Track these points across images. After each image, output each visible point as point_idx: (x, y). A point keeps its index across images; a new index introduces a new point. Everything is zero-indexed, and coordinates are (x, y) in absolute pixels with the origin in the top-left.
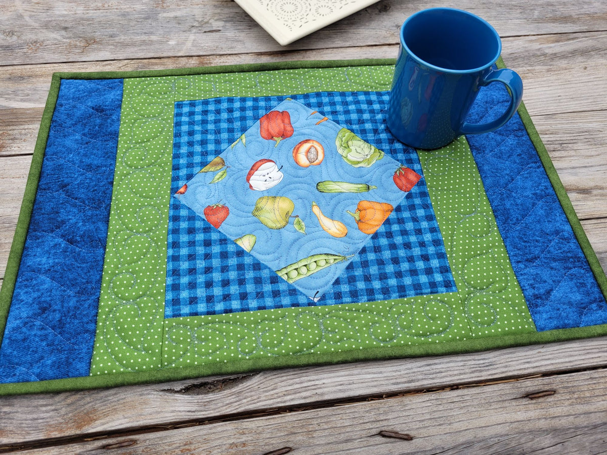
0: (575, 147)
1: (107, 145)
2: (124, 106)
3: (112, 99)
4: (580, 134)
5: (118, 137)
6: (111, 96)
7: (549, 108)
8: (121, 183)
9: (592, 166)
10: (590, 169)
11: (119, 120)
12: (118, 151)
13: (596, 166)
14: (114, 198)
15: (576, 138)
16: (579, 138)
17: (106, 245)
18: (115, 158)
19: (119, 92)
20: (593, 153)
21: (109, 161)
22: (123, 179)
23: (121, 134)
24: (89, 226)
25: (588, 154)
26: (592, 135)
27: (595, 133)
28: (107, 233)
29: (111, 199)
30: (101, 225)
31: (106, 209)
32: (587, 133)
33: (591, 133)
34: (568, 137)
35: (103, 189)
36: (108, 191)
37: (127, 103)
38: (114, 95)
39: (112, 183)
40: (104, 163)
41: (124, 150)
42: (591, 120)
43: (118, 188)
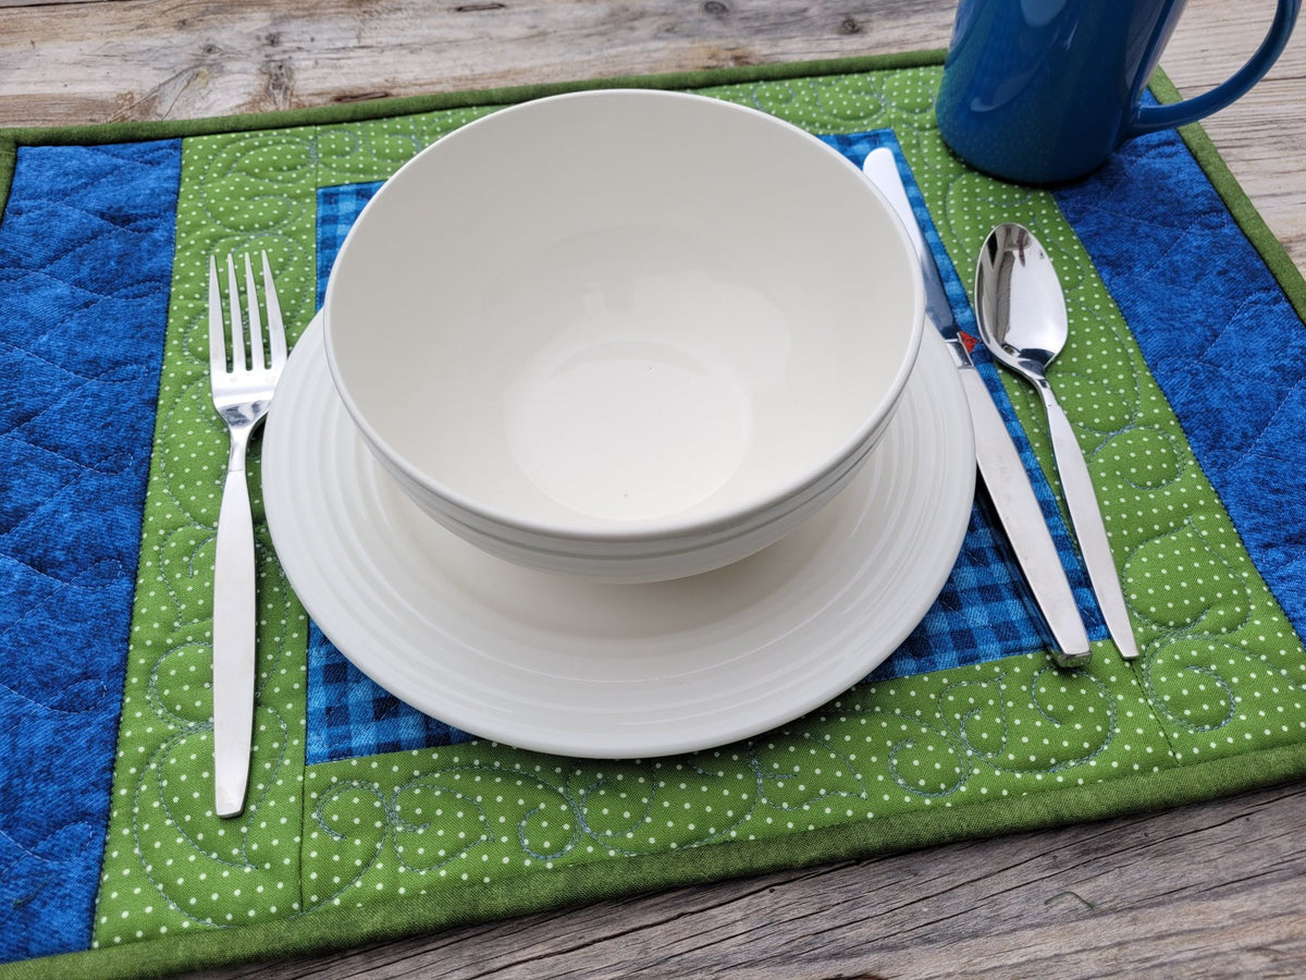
0: (1247, 153)
1: (140, 305)
2: (183, 205)
3: (153, 190)
4: (1257, 128)
5: (169, 285)
6: (150, 181)
7: (1181, 75)
8: (177, 400)
9: (1289, 194)
10: (1285, 199)
11: (171, 241)
12: (171, 321)
13: (1298, 193)
14: (159, 441)
15: (1249, 135)
16: (1255, 135)
17: (137, 568)
18: (162, 340)
19: (170, 172)
20: (1291, 166)
21: (147, 348)
22: (183, 392)
23: (177, 277)
24: (92, 521)
25: (1280, 168)
26: (1284, 128)
27: (1293, 125)
28: (141, 534)
29: (152, 446)
30: (122, 515)
31: (136, 470)
32: (1275, 126)
33: (1284, 125)
34: (1228, 133)
35: (128, 419)
36: (144, 424)
37: (191, 197)
38: (158, 179)
39: (154, 403)
40: (133, 353)
41: (186, 318)
42: (1280, 99)
43: (172, 413)
